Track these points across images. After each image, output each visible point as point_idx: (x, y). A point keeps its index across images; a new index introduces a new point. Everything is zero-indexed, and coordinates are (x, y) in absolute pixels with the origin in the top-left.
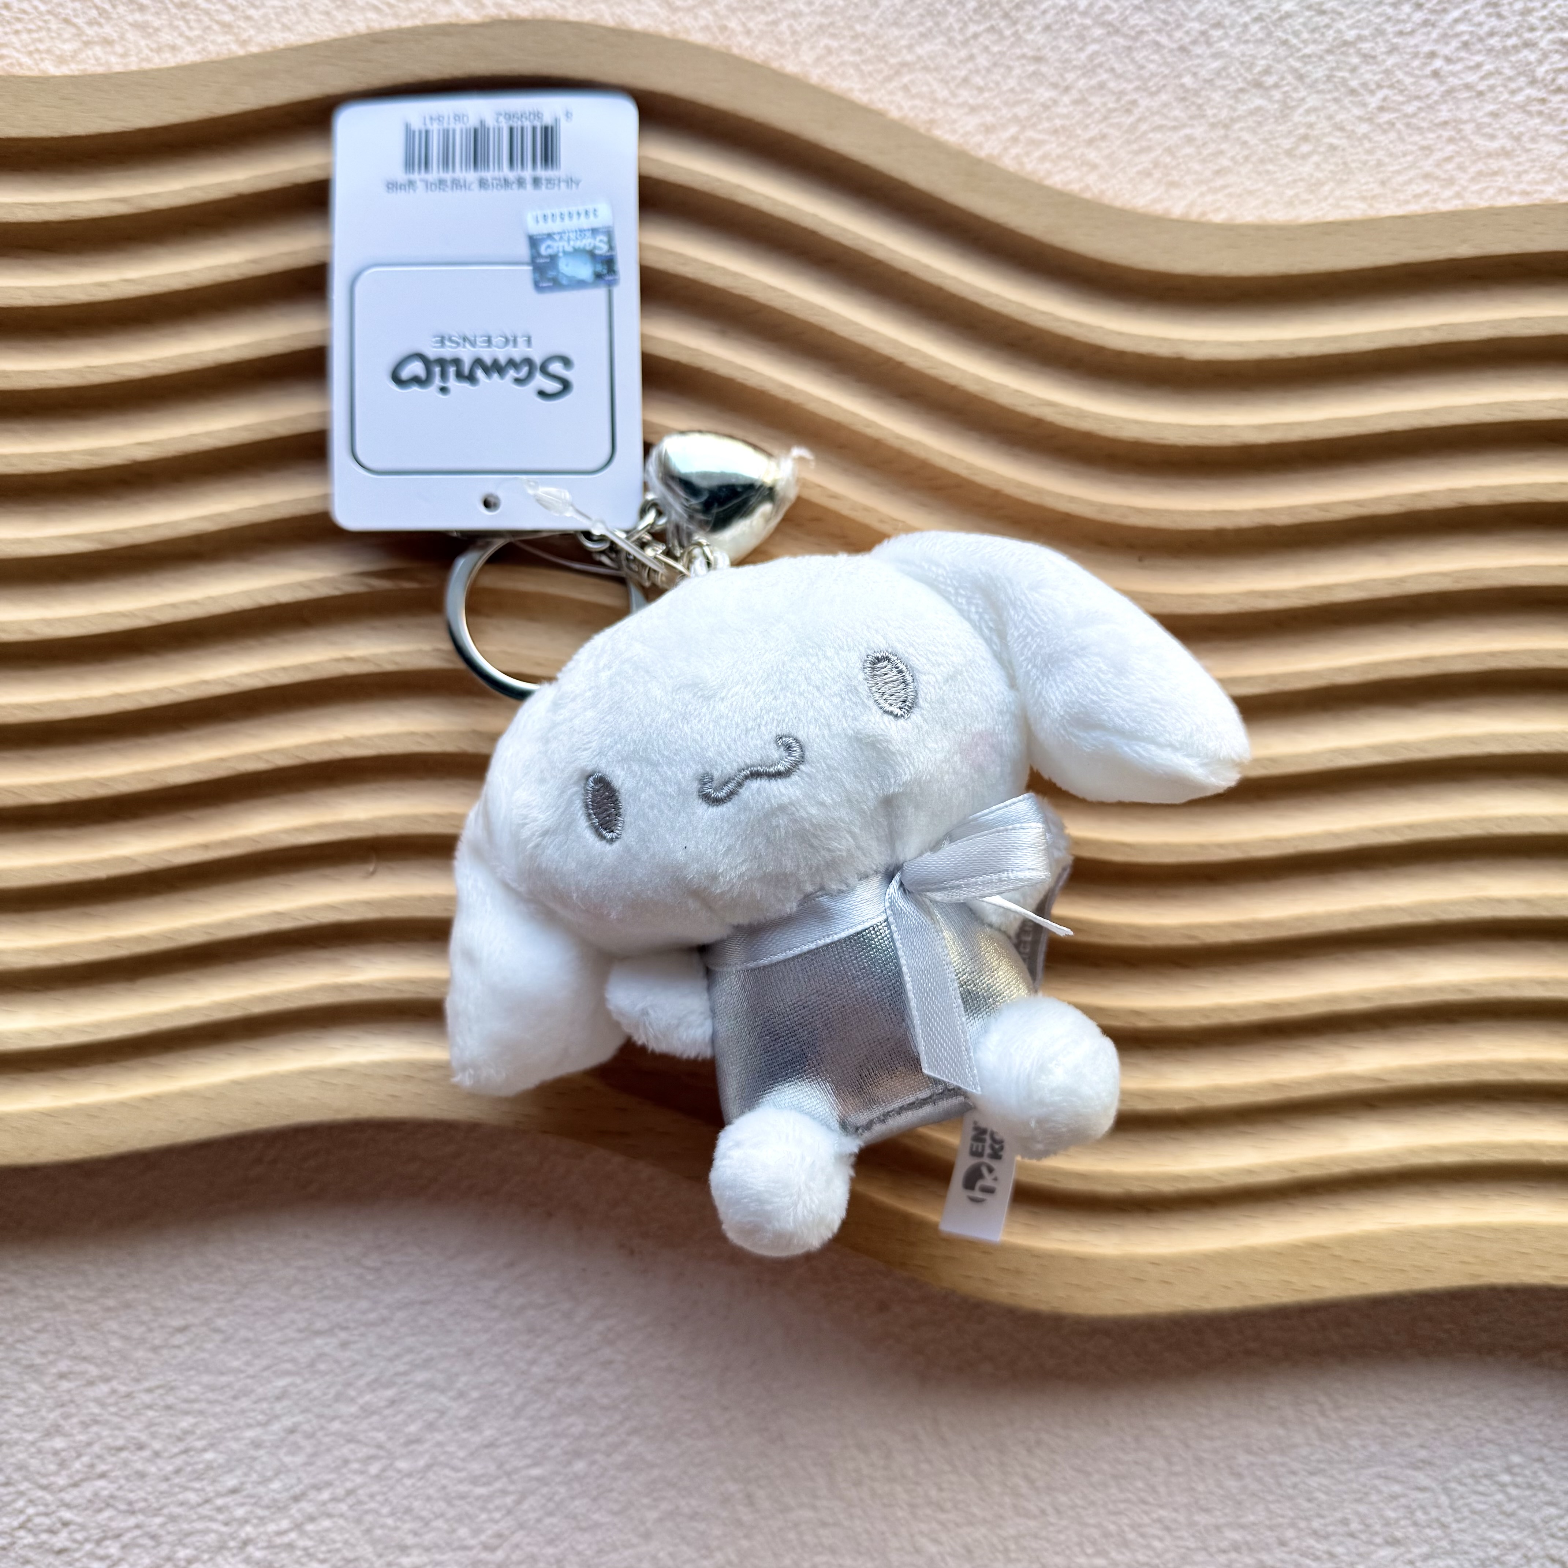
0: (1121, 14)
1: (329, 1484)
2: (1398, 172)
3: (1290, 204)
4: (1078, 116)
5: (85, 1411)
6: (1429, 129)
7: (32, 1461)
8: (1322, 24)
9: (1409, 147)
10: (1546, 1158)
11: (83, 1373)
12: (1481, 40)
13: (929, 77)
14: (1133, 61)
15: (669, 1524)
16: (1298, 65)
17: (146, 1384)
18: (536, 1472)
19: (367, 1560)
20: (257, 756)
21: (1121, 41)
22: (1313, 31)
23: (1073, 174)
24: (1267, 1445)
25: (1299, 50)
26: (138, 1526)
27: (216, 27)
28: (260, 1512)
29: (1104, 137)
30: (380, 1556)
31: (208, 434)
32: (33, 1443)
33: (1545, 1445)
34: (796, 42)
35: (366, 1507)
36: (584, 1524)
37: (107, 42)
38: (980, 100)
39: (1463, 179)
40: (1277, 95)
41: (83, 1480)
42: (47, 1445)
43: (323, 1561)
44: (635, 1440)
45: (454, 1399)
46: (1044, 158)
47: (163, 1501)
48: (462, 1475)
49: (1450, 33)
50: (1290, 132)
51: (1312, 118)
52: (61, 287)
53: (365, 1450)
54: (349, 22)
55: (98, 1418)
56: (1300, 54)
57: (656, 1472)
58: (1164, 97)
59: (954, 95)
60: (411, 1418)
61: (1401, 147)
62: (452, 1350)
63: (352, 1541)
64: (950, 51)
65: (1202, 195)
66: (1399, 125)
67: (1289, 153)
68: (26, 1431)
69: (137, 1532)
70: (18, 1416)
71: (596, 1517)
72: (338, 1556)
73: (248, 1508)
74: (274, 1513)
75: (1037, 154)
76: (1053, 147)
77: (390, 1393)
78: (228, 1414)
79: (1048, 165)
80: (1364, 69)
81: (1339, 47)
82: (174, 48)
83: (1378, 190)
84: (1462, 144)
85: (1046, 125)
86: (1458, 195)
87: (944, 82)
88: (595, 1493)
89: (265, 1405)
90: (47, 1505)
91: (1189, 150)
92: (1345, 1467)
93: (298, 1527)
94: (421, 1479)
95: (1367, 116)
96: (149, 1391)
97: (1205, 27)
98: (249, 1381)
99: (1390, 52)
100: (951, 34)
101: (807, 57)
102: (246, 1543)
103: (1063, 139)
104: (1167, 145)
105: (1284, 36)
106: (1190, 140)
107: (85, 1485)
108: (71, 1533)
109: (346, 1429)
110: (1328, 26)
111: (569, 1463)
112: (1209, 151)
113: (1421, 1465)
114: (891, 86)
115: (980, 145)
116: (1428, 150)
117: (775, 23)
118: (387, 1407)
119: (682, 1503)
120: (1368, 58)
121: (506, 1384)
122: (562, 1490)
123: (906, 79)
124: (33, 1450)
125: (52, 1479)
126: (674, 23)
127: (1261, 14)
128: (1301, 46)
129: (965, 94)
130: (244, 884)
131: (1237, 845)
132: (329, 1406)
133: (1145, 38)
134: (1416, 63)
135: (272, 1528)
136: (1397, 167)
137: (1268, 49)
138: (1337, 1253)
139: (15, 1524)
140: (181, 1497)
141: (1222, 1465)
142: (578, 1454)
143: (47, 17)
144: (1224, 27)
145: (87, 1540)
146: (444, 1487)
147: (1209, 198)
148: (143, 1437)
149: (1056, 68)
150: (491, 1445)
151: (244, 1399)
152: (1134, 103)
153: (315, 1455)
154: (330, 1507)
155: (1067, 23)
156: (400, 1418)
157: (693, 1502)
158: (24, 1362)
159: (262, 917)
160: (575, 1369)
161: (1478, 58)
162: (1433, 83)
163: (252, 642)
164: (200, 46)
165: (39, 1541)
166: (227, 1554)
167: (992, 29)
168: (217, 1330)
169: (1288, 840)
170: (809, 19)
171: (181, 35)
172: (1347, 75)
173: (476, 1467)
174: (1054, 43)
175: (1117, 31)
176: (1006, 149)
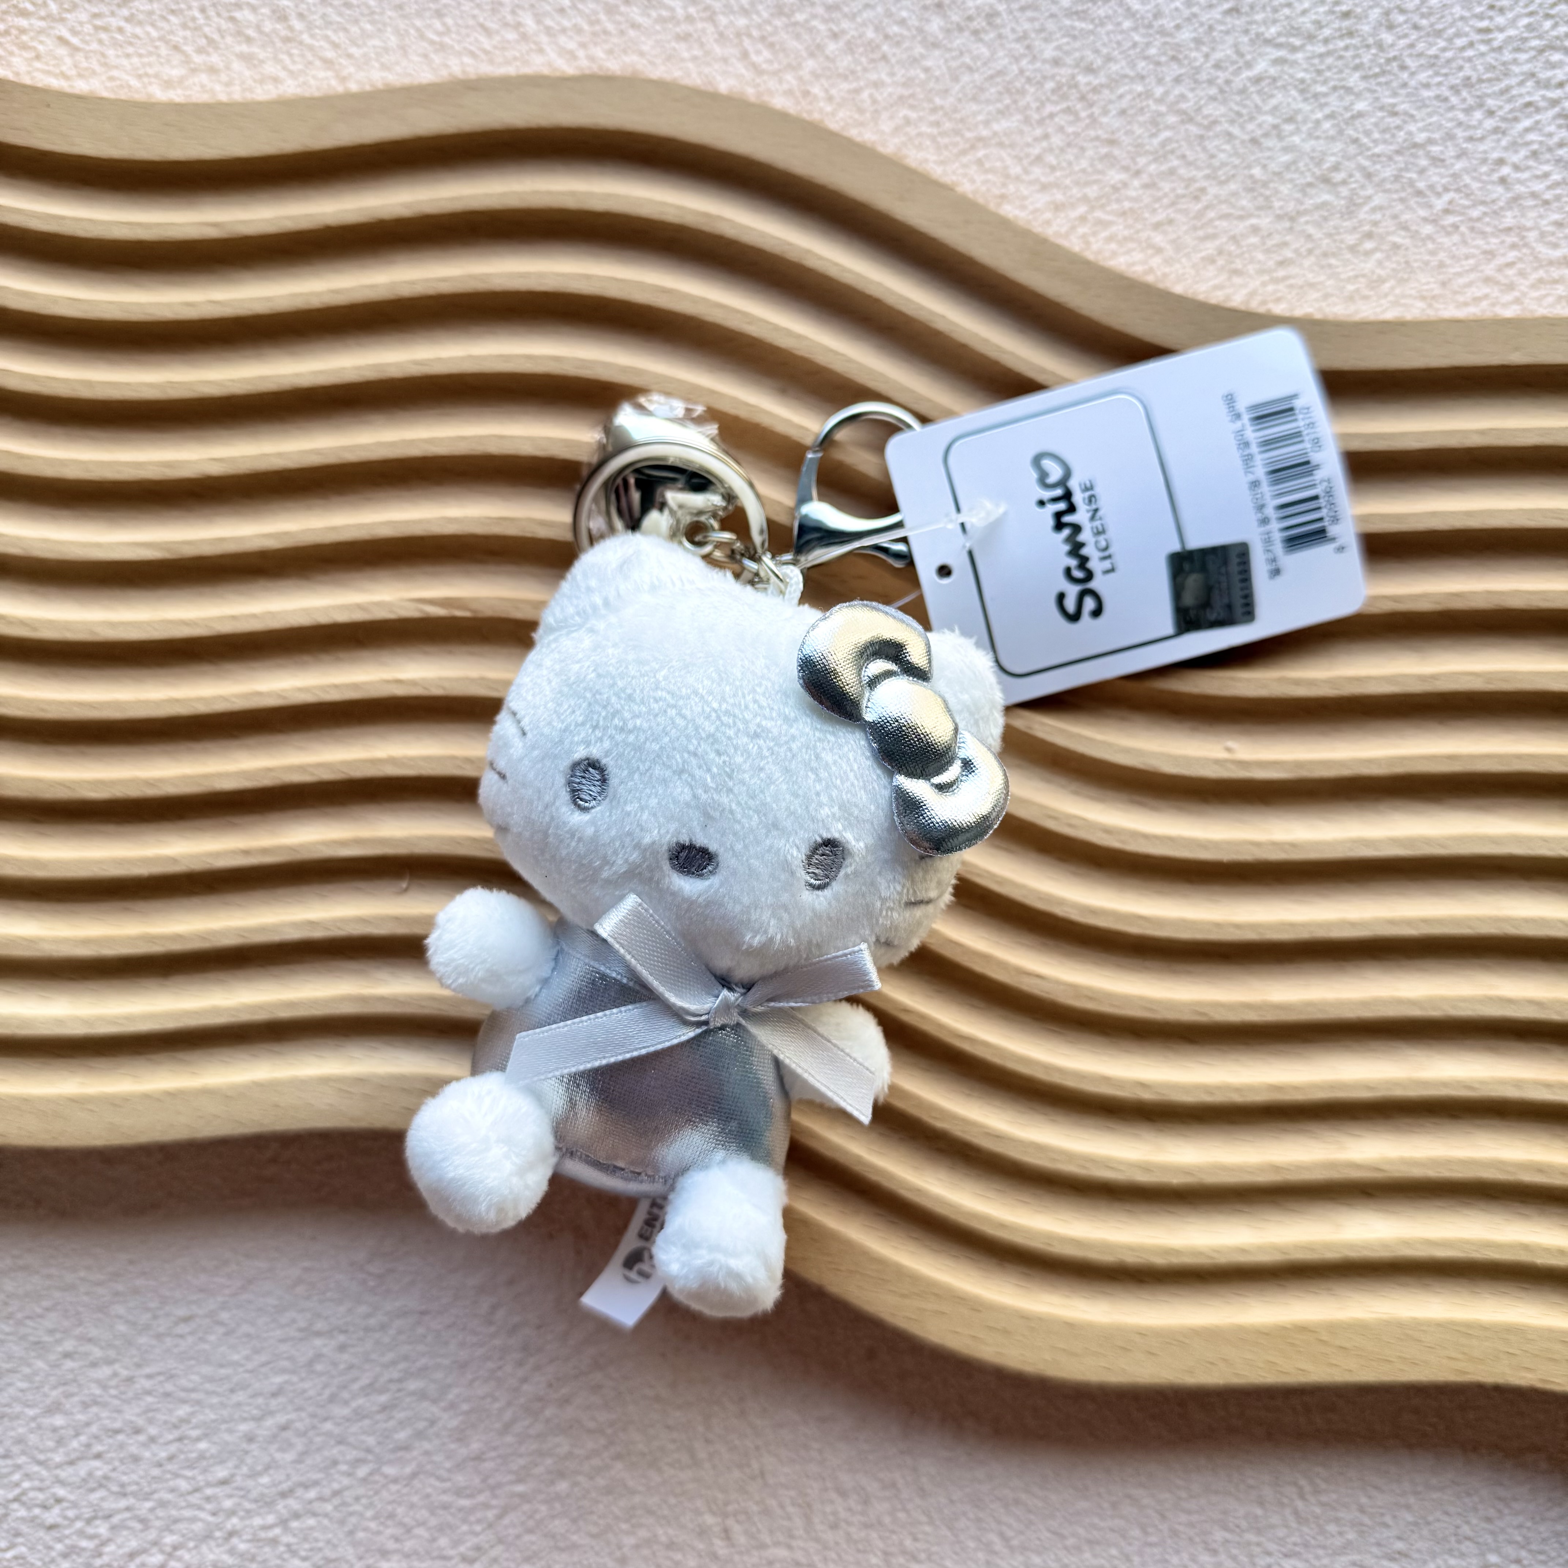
0: (1196, 103)
1: (316, 1483)
2: (1459, 275)
3: (1351, 298)
4: (1147, 200)
5: (86, 1391)
6: (1493, 235)
7: (32, 1436)
8: (1392, 125)
9: (1472, 250)
10: (1541, 1260)
11: (87, 1354)
12: (1550, 150)
13: (1003, 153)
14: (1204, 149)
15: (646, 1552)
16: (1366, 163)
17: (148, 1370)
18: (520, 1488)
19: (347, 1562)
20: (302, 768)
21: (1193, 129)
22: (1384, 131)
23: (1138, 256)
24: (1244, 1524)
25: (1368, 149)
26: (128, 1509)
27: (318, 63)
28: (247, 1505)
29: (1170, 222)
30: (361, 1558)
31: (280, 455)
32: (34, 1419)
33: (1523, 1547)
34: (876, 111)
35: (351, 1509)
36: (562, 1544)
37: (212, 70)
38: (1051, 179)
39: (1523, 285)
40: (1344, 191)
41: (80, 1459)
42: (46, 1421)
43: (305, 1559)
44: (619, 1465)
45: (445, 1410)
46: (1110, 239)
47: (154, 1486)
48: (448, 1485)
49: (1520, 141)
50: (1355, 229)
51: (1378, 216)
52: (150, 304)
53: (354, 1452)
54: (447, 66)
55: (99, 1399)
56: (1369, 153)
57: (637, 1499)
58: (1233, 186)
59: (1026, 172)
60: (402, 1424)
61: (1464, 250)
62: (446, 1362)
63: (335, 1541)
64: (1026, 129)
65: (1264, 284)
66: (1463, 229)
67: (1353, 249)
68: (29, 1406)
69: (127, 1515)
70: (22, 1391)
71: (575, 1538)
72: (320, 1555)
73: (235, 1500)
74: (260, 1507)
75: (1104, 234)
76: (1119, 229)
77: (383, 1398)
78: (223, 1405)
79: (1113, 246)
80: (1432, 171)
81: (1408, 148)
82: (276, 80)
83: (1438, 291)
84: (1524, 250)
85: (1115, 206)
86: (1517, 301)
87: (1019, 159)
88: (575, 1514)
89: (260, 1401)
90: (42, 1480)
91: (1254, 240)
92: (1321, 1552)
93: (283, 1523)
94: (406, 1486)
95: (1433, 218)
96: (149, 1377)
97: (1277, 121)
98: (247, 1375)
99: (1458, 157)
100: (1029, 113)
101: (886, 126)
102: (231, 1534)
103: (1130, 221)
104: (1232, 233)
105: (1354, 134)
106: (1255, 230)
107: (81, 1464)
108: (63, 1510)
109: (337, 1431)
110: (1399, 128)
111: (552, 1482)
112: (1274, 242)
113: (1397, 1556)
114: (965, 160)
115: (1048, 223)
116: (1490, 254)
117: (857, 91)
118: (379, 1412)
119: (660, 1531)
120: (1437, 161)
121: (495, 1399)
122: (543, 1508)
123: (981, 153)
124: (33, 1425)
125: (49, 1455)
126: (758, 85)
127: (1333, 112)
128: (1371, 145)
129: (1037, 172)
130: (281, 891)
131: (1253, 926)
132: (323, 1406)
133: (1218, 128)
134: (1484, 169)
135: (257, 1521)
136: (1459, 270)
137: (1338, 146)
138: (1324, 1338)
139: (11, 1496)
140: (171, 1483)
141: (1197, 1539)
142: (561, 1475)
143: (158, 43)
144: (1296, 122)
145: (77, 1518)
146: (428, 1496)
147: (1270, 288)
148: (140, 1422)
149: (1128, 152)
150: (479, 1458)
151: (241, 1393)
152: (1203, 190)
153: (304, 1453)
154: (317, 1506)
155: (1142, 109)
156: (391, 1424)
157: (671, 1531)
158: (32, 1339)
159: (295, 925)
160: (564, 1391)
161: (1546, 168)
162: (1500, 189)
163: (306, 658)
164: (301, 79)
165: (31, 1514)
166: (212, 1543)
167: (1068, 110)
168: (221, 1323)
169: (1304, 925)
170: (890, 90)
171: (285, 68)
172: (1414, 176)
173: (460, 1479)
174: (1129, 127)
175: (1191, 120)
176: (1073, 228)
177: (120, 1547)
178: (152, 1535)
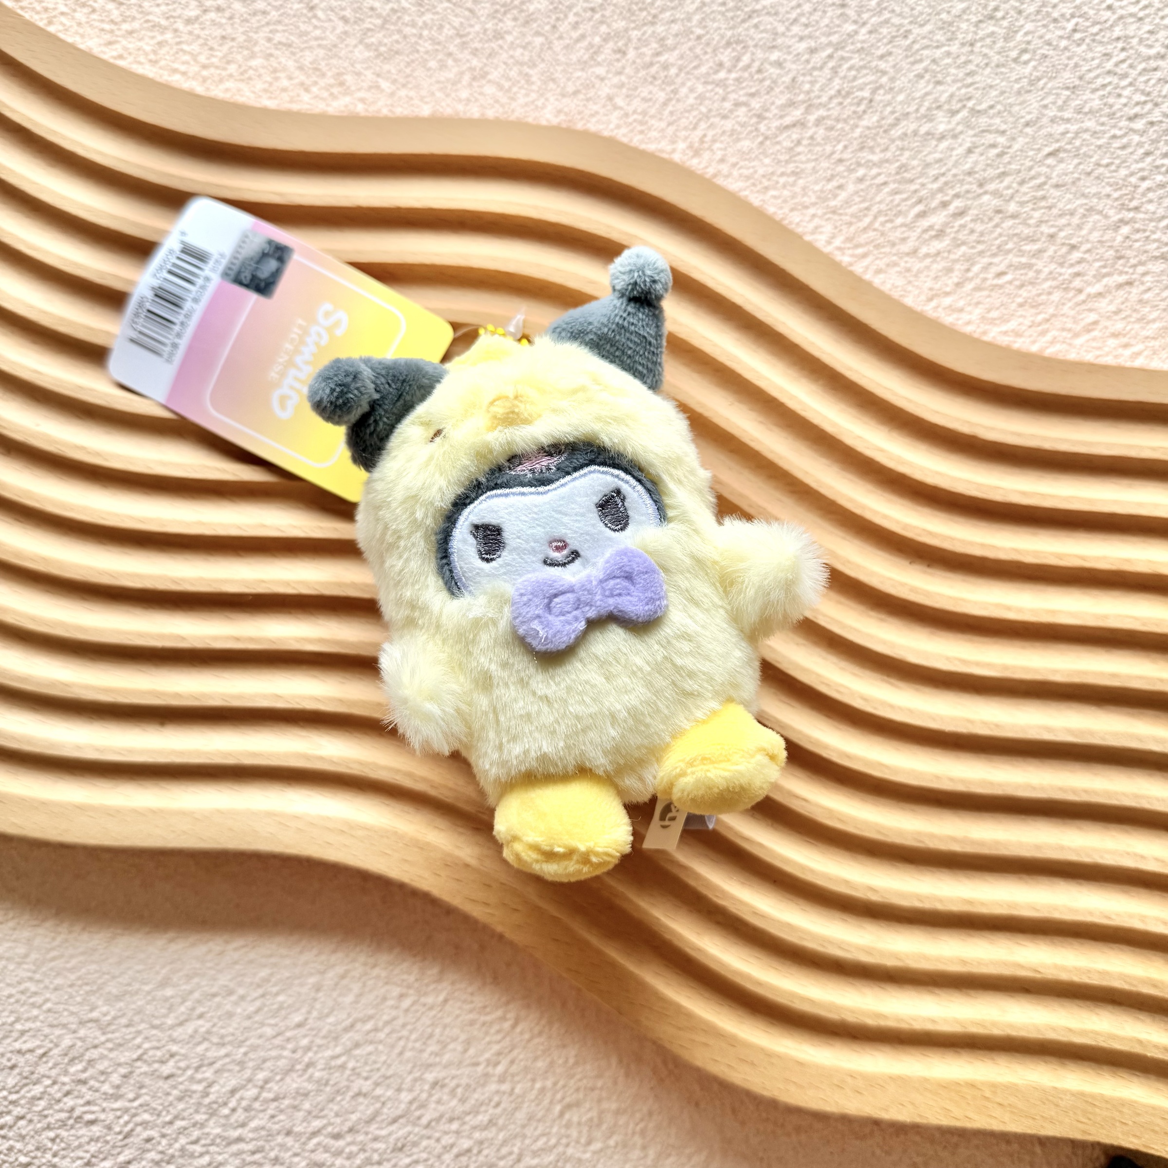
1: (371, 1017)
2: (1090, 71)
4: (872, 41)
5: (189, 967)
6: (1108, 43)
7: (148, 1007)
13: (771, 19)
26: (227, 1055)
28: (319, 1041)
29: (890, 54)
30: (410, 1073)
32: (149, 993)
35: (400, 1034)
38: (806, 32)
39: (1133, 73)
40: (1005, 23)
41: (186, 1020)
42: (159, 994)
46: (850, 69)
47: (246, 1035)
50: (1015, 47)
51: (1029, 38)
58: (928, 27)
59: (788, 29)
61: (1090, 55)
63: (389, 1061)
65: (959, 89)
66: (1087, 41)
67: (1015, 60)
69: (227, 1060)
70: (138, 972)
72: (379, 1074)
73: (310, 1038)
74: (329, 1042)
76: (856, 60)
83: (1077, 82)
84: (1131, 52)
85: (851, 47)
87: (782, 22)
90: (159, 1041)
91: (948, 61)
93: (348, 1051)
94: (440, 1011)
95: (1066, 36)
102: (308, 1066)
103: (863, 56)
104: (933, 57)
106: (948, 54)
107: (188, 1024)
108: (176, 1062)
112: (961, 61)
114: (746, 25)
116: (1107, 56)
123: (755, 21)
124: (149, 998)
125: (163, 1020)
129: (796, 29)
135: (328, 1053)
136: (1088, 68)
139: (135, 1056)
140: (260, 1031)
145: (188, 1067)
146: (458, 1016)
147: (963, 91)
148: (232, 985)
152: (909, 32)
153: (360, 995)
154: (372, 1035)
162: (1109, 13)
165: (152, 1069)
166: (294, 1075)
172: (1050, 10)
176: (825, 63)
177: (222, 1086)
178: (247, 1073)
